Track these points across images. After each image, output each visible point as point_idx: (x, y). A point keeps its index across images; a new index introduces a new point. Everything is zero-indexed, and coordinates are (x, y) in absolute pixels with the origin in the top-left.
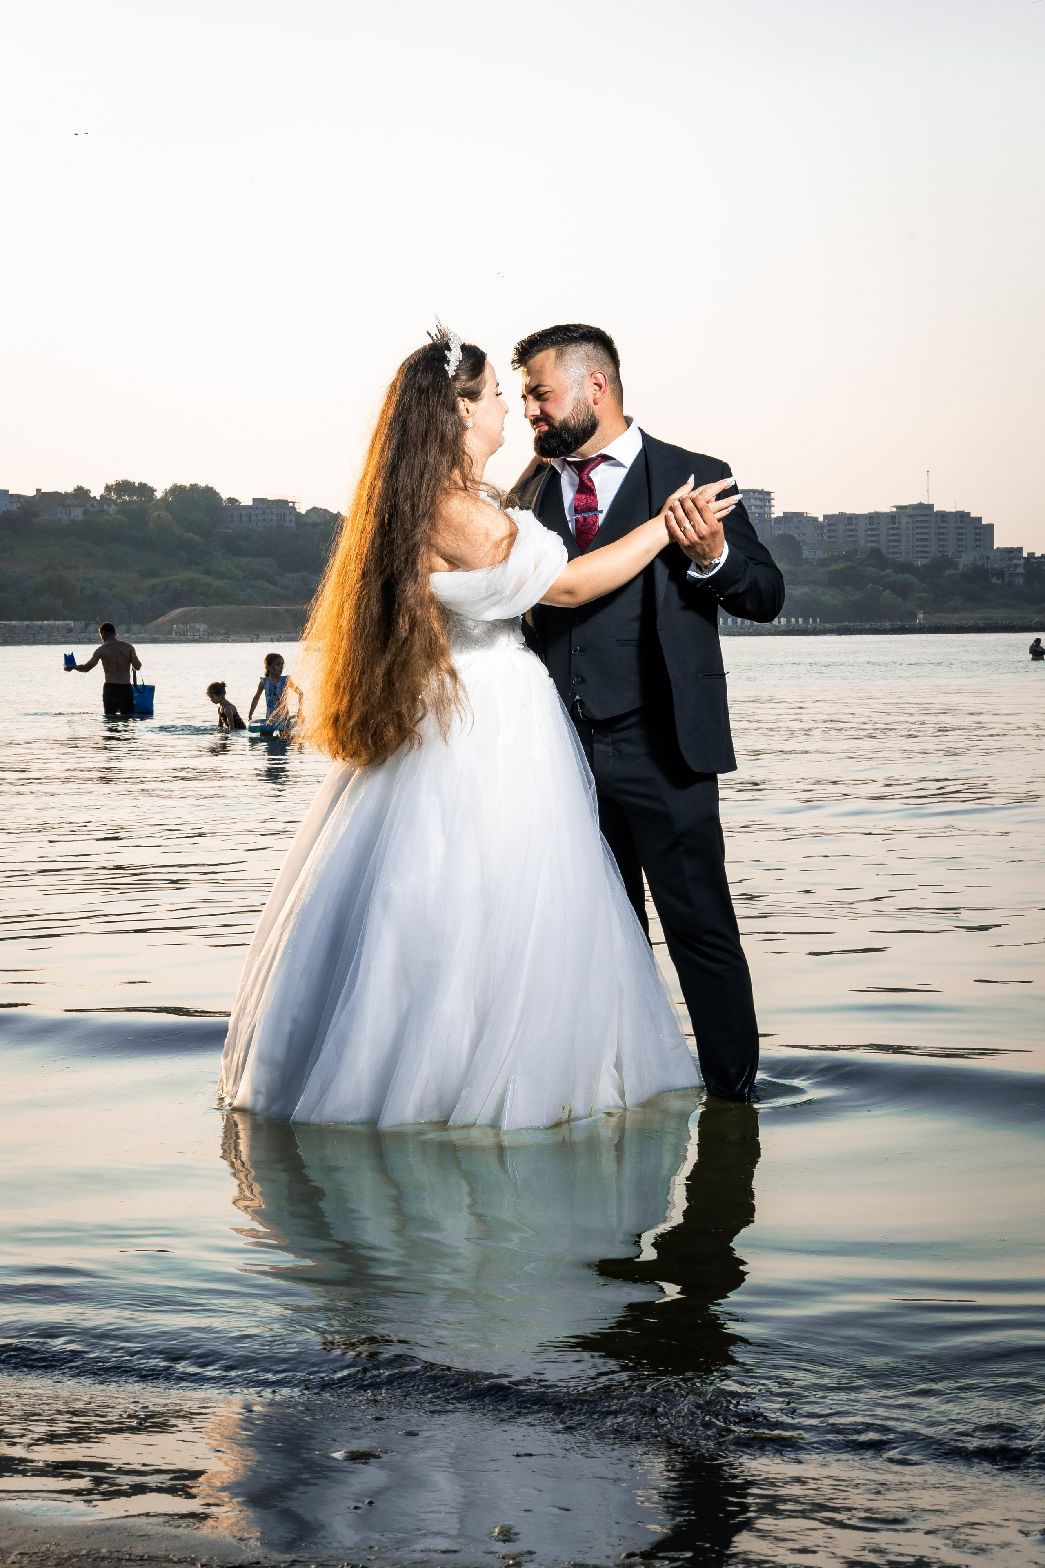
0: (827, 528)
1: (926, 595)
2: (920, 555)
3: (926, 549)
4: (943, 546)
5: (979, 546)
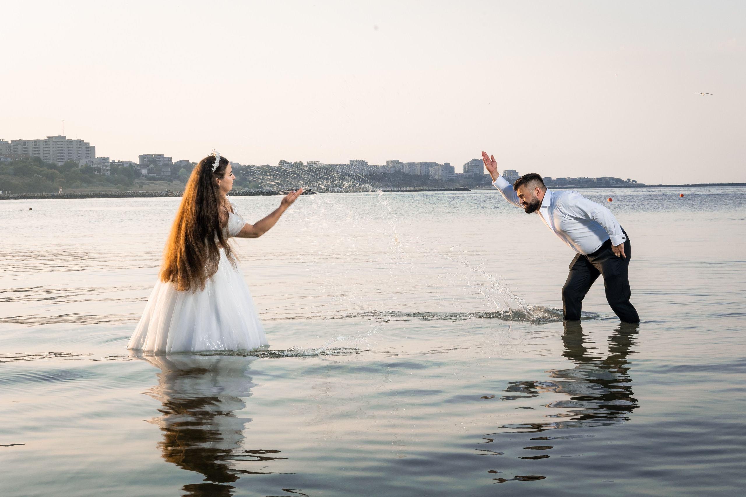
0: (13, 147)
1: (63, 180)
2: (59, 160)
3: (62, 158)
4: (71, 156)
5: (89, 156)
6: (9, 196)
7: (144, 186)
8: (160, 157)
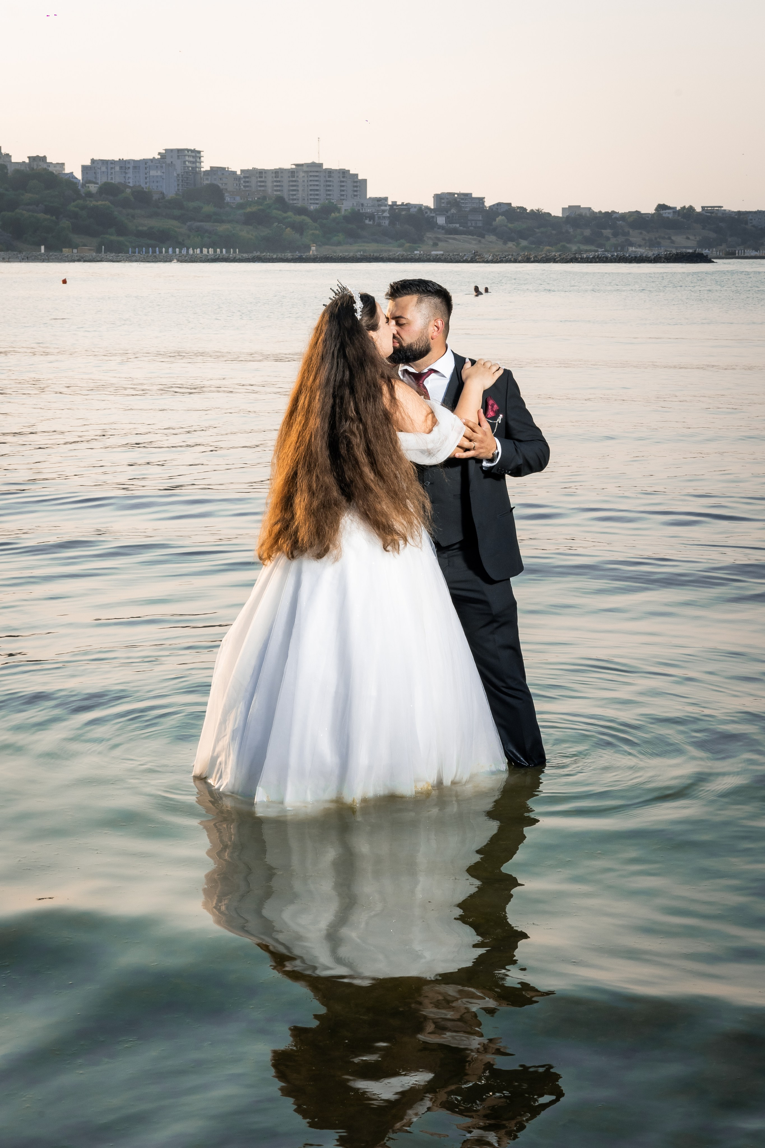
0: (244, 180)
1: (317, 232)
2: (312, 201)
3: (317, 197)
4: (329, 195)
5: (356, 196)
6: (235, 258)
7: (441, 244)
8: (466, 197)
